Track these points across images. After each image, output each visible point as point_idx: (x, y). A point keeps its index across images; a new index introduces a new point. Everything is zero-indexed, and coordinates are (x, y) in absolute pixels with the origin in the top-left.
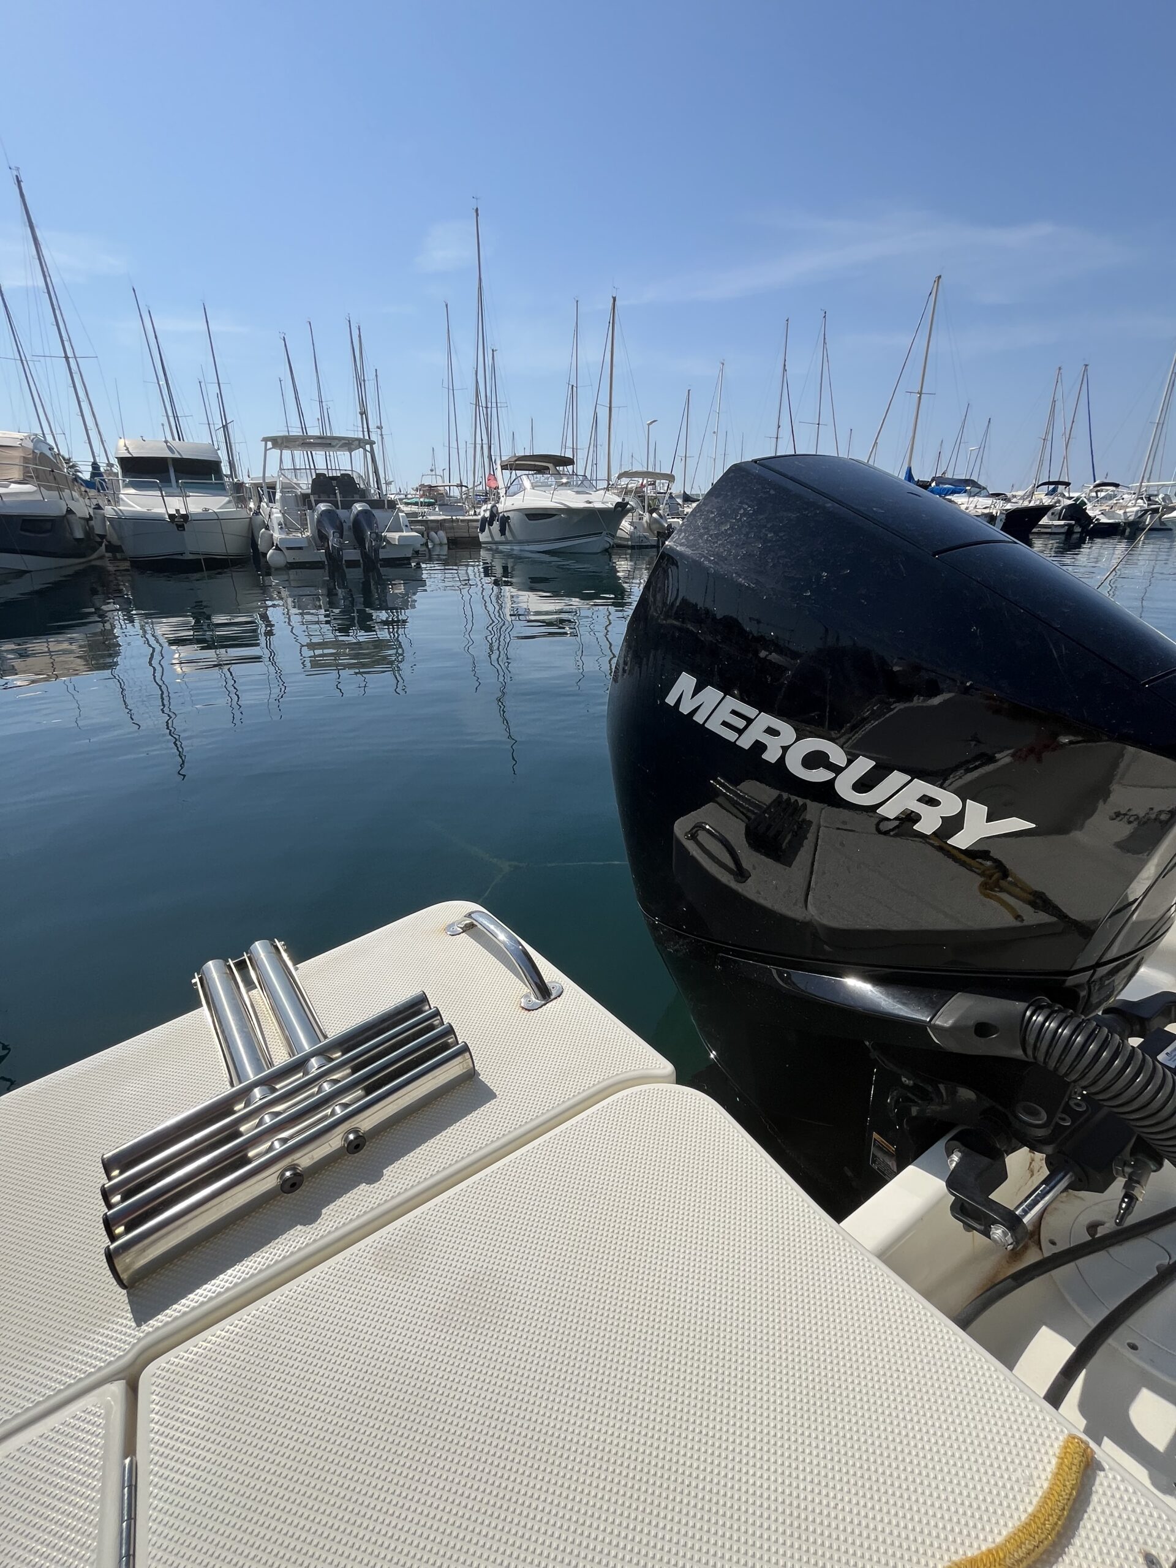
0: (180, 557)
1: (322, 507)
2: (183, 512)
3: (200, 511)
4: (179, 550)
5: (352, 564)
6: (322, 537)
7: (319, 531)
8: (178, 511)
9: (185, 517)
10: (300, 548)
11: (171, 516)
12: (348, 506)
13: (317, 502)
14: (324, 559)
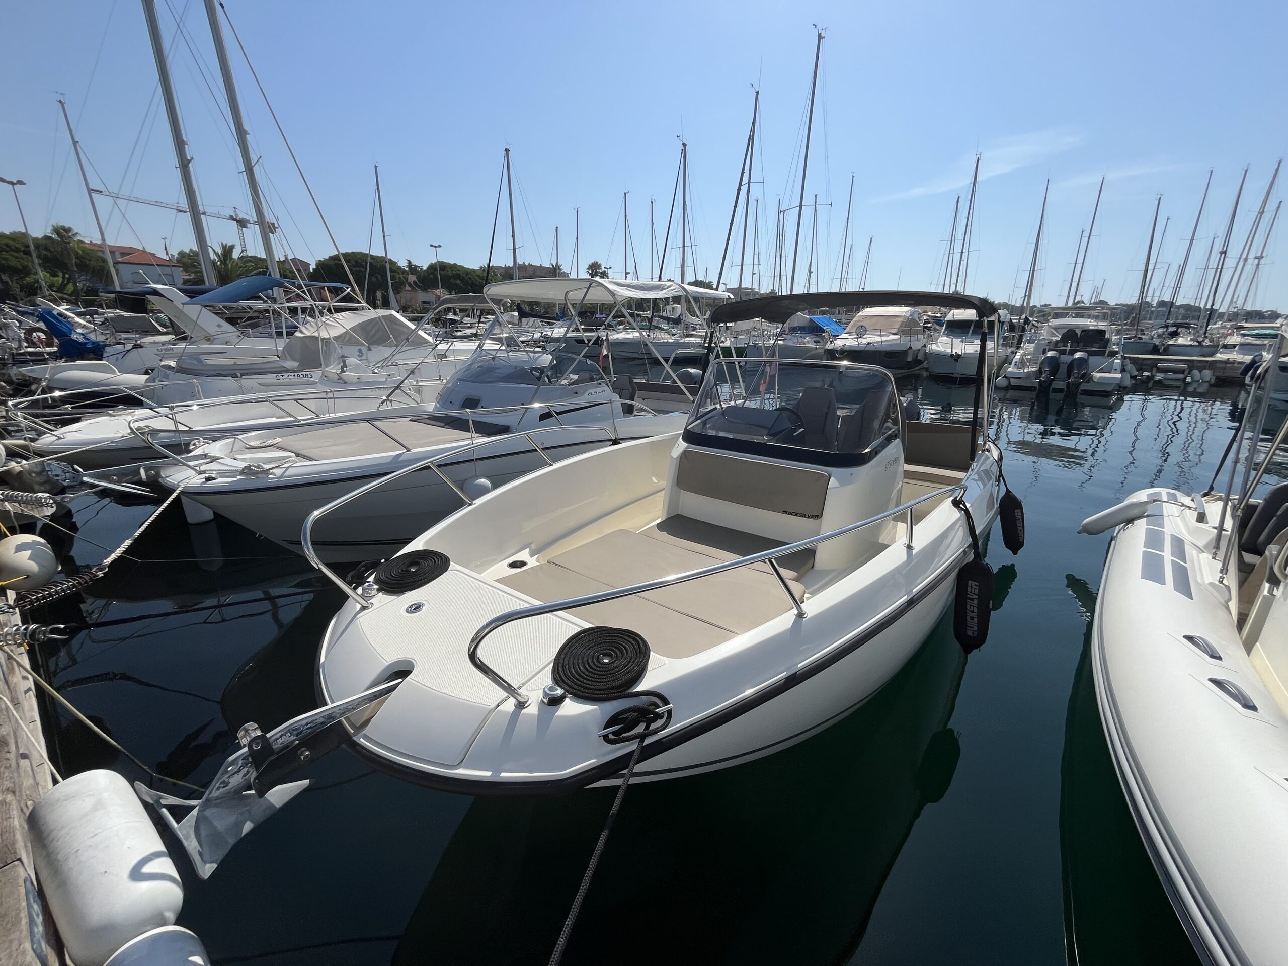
0: (951, 375)
1: (1049, 354)
2: (960, 353)
3: (972, 351)
4: (952, 372)
5: (1059, 391)
6: (1040, 372)
7: (1040, 368)
8: (956, 353)
9: (959, 356)
10: (1020, 378)
11: (952, 355)
12: (1072, 353)
13: (1050, 350)
14: (1037, 386)
